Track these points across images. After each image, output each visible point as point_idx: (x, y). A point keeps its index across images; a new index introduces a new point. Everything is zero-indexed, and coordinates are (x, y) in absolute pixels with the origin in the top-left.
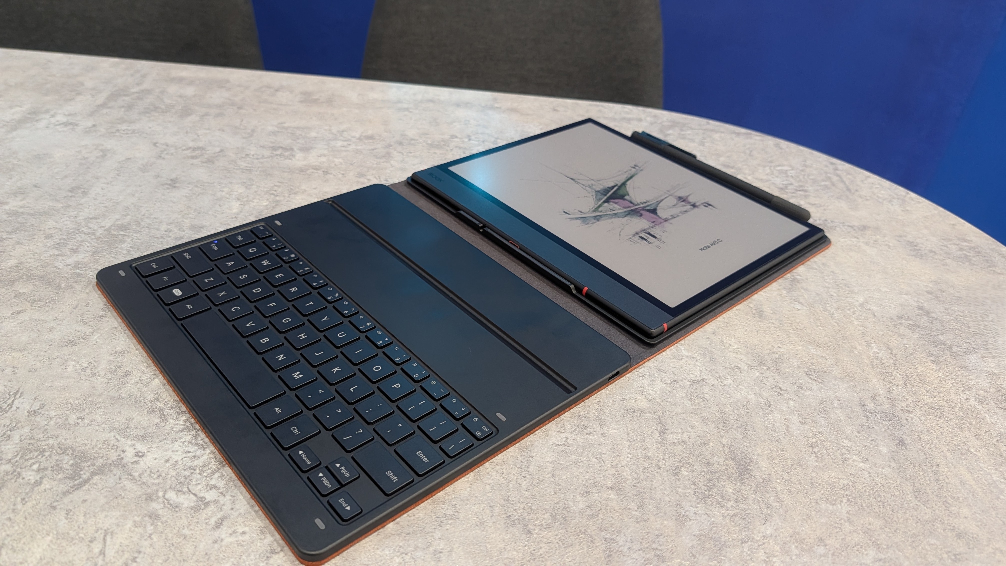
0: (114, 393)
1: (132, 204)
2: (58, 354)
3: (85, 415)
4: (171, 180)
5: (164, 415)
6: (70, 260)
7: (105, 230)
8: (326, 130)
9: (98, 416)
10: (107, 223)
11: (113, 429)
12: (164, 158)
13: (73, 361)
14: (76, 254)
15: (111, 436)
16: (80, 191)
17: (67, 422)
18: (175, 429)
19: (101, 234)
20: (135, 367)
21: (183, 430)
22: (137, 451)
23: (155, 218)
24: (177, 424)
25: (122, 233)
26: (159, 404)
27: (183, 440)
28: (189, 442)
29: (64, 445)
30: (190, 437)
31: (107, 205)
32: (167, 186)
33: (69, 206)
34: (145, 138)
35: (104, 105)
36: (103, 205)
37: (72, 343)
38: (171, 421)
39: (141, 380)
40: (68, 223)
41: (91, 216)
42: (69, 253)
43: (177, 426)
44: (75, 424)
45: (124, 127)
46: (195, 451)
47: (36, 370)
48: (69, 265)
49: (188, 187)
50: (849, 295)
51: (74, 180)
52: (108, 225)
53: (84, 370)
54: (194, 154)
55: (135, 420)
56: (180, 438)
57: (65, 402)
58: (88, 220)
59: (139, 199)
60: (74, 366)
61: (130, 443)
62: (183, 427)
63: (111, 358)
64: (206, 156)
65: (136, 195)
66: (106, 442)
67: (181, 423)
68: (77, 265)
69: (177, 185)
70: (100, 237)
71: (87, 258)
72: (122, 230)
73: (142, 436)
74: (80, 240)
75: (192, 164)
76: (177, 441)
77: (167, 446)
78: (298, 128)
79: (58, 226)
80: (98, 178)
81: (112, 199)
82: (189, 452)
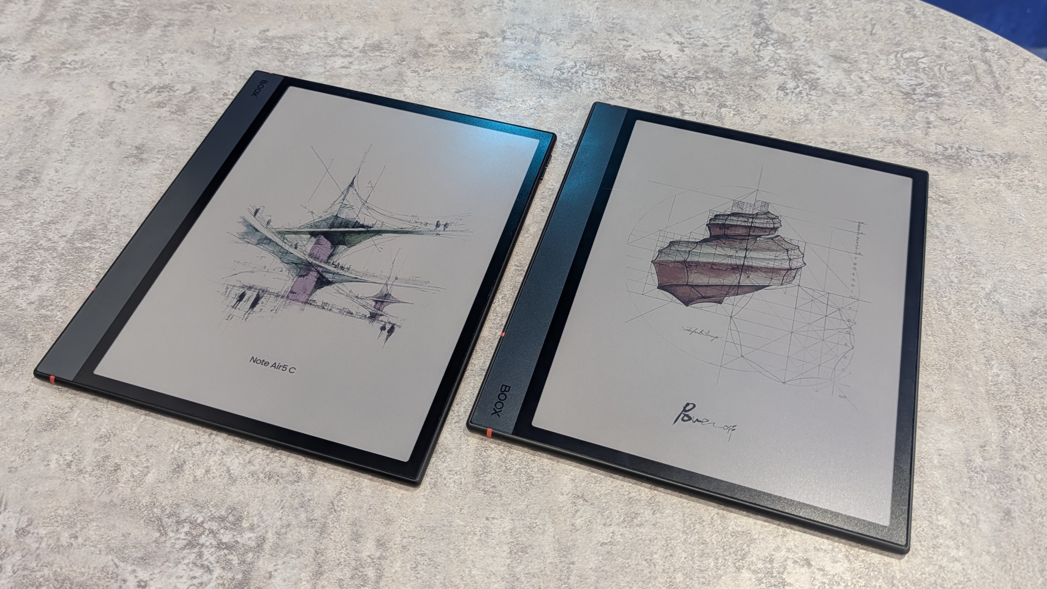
0: (105, 498)
1: (95, 193)
2: (38, 444)
3: (76, 532)
4: (137, 148)
5: (163, 526)
6: (32, 294)
7: (67, 242)
8: (320, 38)
9: (92, 532)
10: (69, 229)
11: (110, 550)
12: (124, 110)
13: (55, 452)
14: (38, 285)
15: (108, 559)
16: (30, 177)
17: (59, 544)
18: (176, 546)
19: (63, 248)
20: (124, 458)
21: (185, 546)
22: (138, 580)
23: (124, 216)
24: (178, 539)
25: (87, 244)
26: (155, 510)
27: (186, 561)
28: (193, 563)
29: (60, 576)
30: (194, 555)
31: (64, 198)
32: (132, 159)
33: (20, 205)
34: (98, 74)
35: (40, 20)
36: (60, 199)
37: (50, 425)
38: (172, 534)
39: (133, 476)
40: (23, 232)
41: (48, 220)
42: (30, 283)
43: (178, 542)
44: (68, 546)
45: (68, 57)
46: (201, 576)
47: (16, 468)
48: (33, 303)
49: (158, 159)
50: (974, 280)
51: (20, 158)
52: (71, 232)
53: (69, 465)
54: (160, 99)
55: (132, 535)
56: (183, 559)
57: (53, 514)
58: (46, 225)
59: (101, 185)
60: (58, 461)
61: (130, 568)
62: (185, 542)
63: (96, 445)
64: (175, 102)
65: (98, 178)
66: (105, 568)
67: (182, 536)
68: (42, 302)
69: (145, 156)
70: (63, 254)
71: (52, 290)
72: (87, 241)
73: (142, 558)
74: (41, 260)
75: (159, 117)
76: (180, 562)
77: (170, 570)
78: (284, 38)
79: (12, 240)
80: (48, 152)
81: (69, 188)
82: (195, 578)
